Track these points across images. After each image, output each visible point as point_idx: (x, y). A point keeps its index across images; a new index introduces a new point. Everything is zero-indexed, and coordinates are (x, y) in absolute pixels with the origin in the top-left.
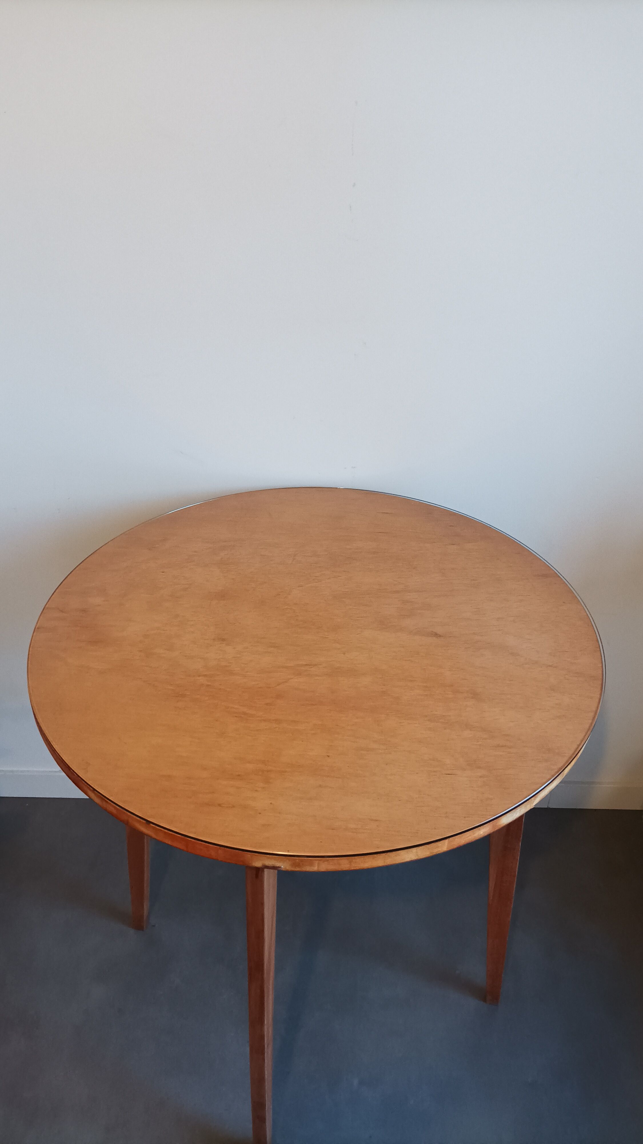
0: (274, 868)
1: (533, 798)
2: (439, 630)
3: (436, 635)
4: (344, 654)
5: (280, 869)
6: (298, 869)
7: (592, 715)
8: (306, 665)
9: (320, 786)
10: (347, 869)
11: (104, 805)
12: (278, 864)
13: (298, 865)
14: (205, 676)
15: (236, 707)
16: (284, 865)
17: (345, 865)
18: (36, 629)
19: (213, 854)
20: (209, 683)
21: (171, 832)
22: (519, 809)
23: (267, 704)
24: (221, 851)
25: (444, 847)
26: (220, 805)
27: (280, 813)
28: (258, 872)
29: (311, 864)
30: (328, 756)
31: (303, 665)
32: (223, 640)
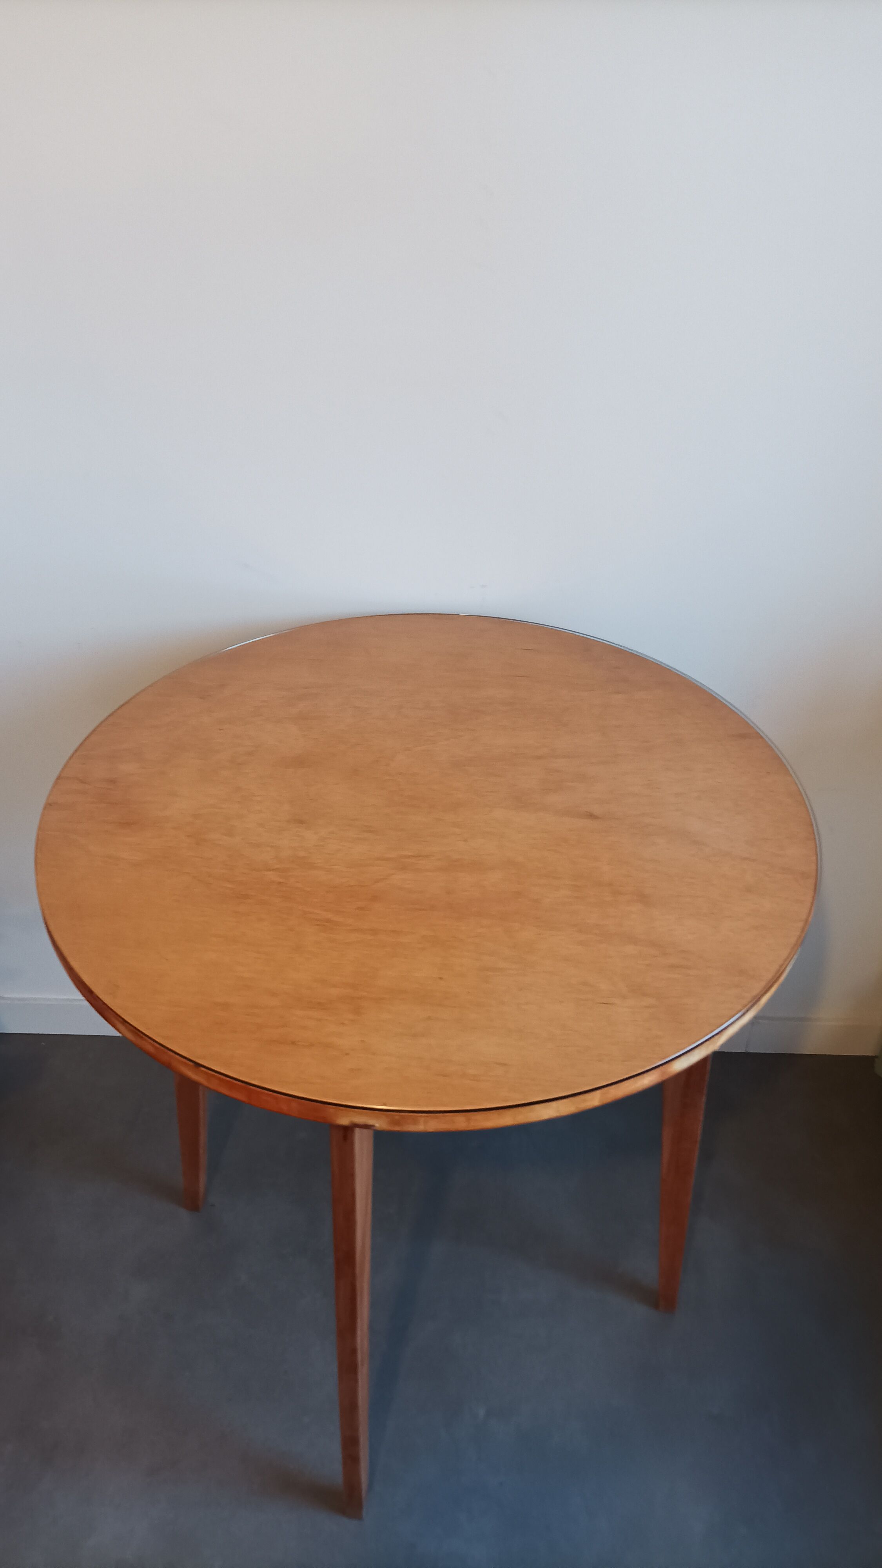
0: (366, 1127)
1: (717, 1037)
2: (596, 809)
3: (591, 816)
4: (465, 841)
5: (375, 1128)
6: (397, 1128)
7: (800, 925)
8: (414, 856)
9: (429, 1018)
10: (463, 1129)
11: (139, 1042)
12: (371, 1122)
13: (397, 1123)
14: (276, 870)
15: (316, 911)
16: (379, 1124)
17: (460, 1123)
18: (49, 806)
19: (284, 1108)
20: (281, 880)
21: (228, 1079)
22: (697, 1051)
23: (361, 909)
24: (294, 1104)
25: (594, 1100)
26: (293, 1043)
27: (374, 1054)
28: (347, 1131)
29: (415, 1122)
30: (441, 978)
31: (409, 857)
32: (301, 822)
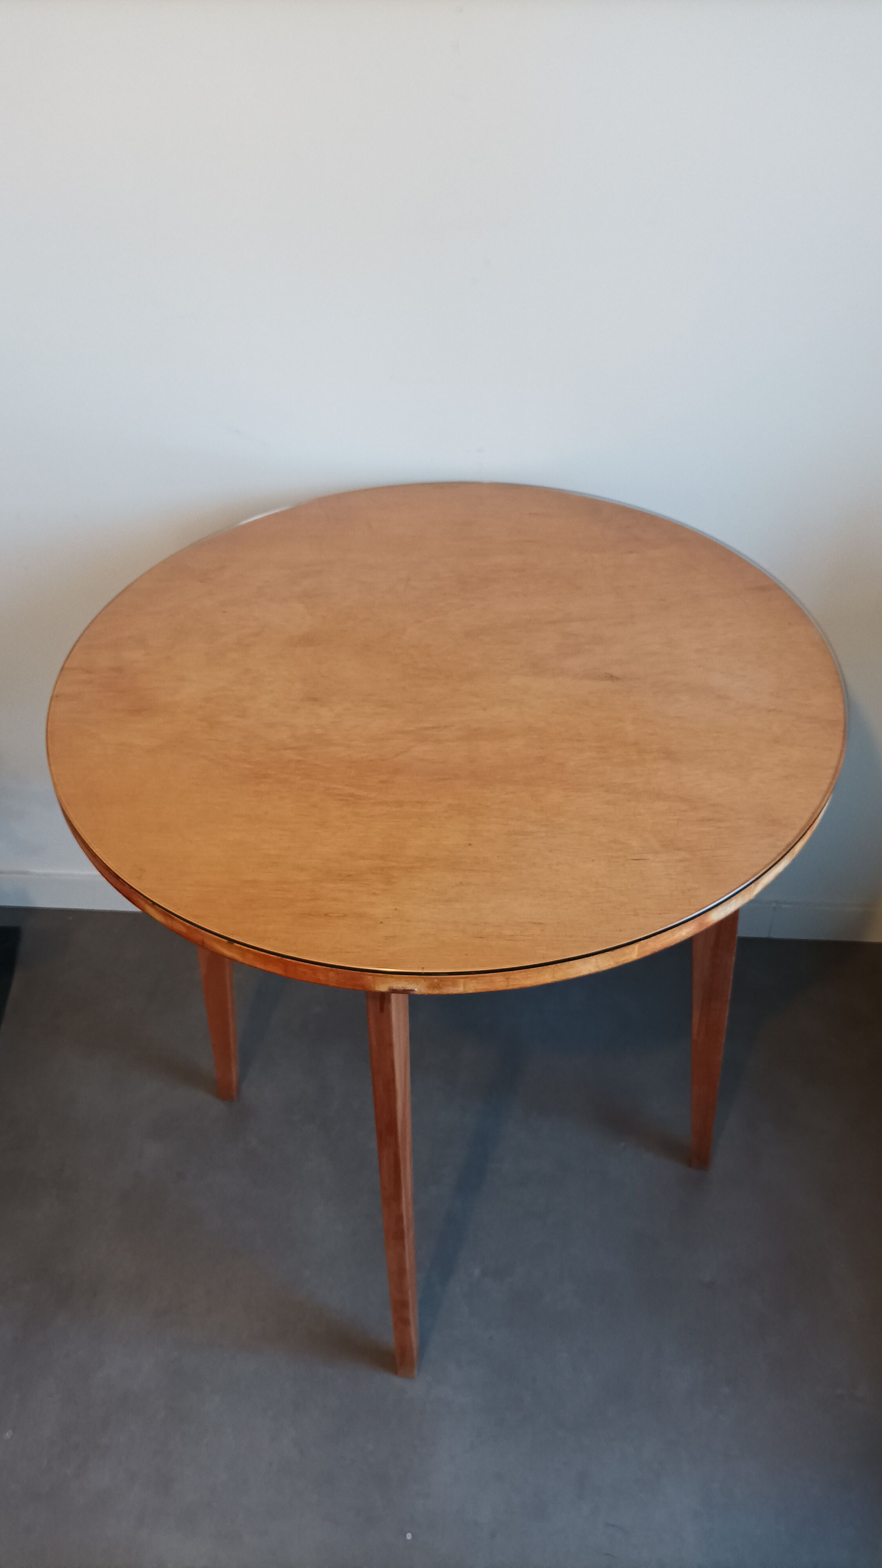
0: (405, 992)
1: (752, 885)
2: (616, 671)
3: (612, 677)
4: (484, 710)
5: (412, 993)
6: (436, 992)
7: (831, 772)
8: (434, 728)
9: (461, 884)
10: (504, 988)
11: (168, 922)
12: (409, 987)
13: (437, 986)
14: (294, 748)
15: (339, 787)
16: (419, 987)
17: (499, 983)
18: (54, 697)
19: (322, 977)
20: (300, 758)
21: (263, 953)
22: (733, 900)
23: (382, 782)
24: (332, 974)
25: (633, 954)
26: (326, 915)
27: (408, 921)
28: (383, 998)
29: (455, 984)
30: (470, 845)
31: (427, 728)
32: (315, 700)
